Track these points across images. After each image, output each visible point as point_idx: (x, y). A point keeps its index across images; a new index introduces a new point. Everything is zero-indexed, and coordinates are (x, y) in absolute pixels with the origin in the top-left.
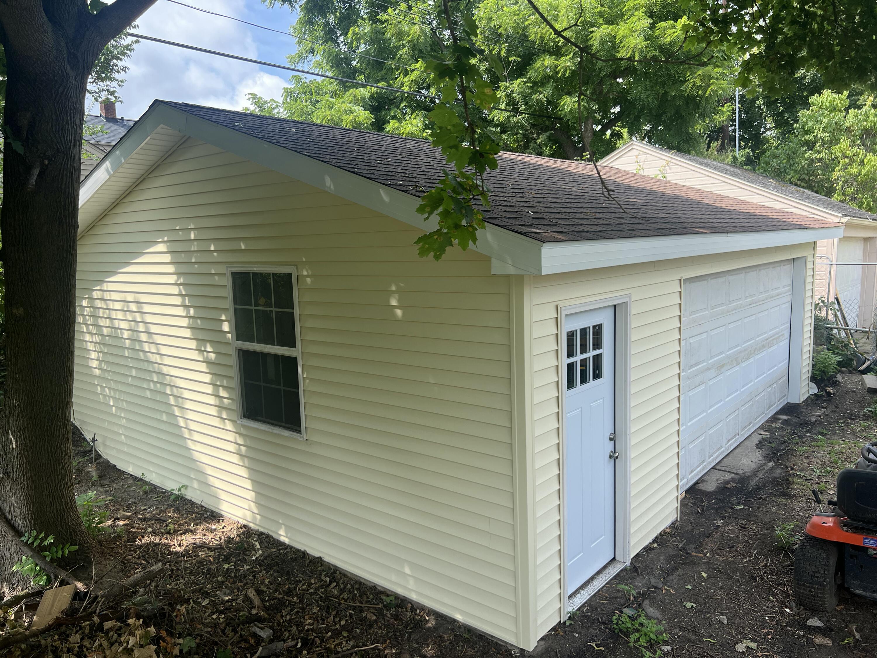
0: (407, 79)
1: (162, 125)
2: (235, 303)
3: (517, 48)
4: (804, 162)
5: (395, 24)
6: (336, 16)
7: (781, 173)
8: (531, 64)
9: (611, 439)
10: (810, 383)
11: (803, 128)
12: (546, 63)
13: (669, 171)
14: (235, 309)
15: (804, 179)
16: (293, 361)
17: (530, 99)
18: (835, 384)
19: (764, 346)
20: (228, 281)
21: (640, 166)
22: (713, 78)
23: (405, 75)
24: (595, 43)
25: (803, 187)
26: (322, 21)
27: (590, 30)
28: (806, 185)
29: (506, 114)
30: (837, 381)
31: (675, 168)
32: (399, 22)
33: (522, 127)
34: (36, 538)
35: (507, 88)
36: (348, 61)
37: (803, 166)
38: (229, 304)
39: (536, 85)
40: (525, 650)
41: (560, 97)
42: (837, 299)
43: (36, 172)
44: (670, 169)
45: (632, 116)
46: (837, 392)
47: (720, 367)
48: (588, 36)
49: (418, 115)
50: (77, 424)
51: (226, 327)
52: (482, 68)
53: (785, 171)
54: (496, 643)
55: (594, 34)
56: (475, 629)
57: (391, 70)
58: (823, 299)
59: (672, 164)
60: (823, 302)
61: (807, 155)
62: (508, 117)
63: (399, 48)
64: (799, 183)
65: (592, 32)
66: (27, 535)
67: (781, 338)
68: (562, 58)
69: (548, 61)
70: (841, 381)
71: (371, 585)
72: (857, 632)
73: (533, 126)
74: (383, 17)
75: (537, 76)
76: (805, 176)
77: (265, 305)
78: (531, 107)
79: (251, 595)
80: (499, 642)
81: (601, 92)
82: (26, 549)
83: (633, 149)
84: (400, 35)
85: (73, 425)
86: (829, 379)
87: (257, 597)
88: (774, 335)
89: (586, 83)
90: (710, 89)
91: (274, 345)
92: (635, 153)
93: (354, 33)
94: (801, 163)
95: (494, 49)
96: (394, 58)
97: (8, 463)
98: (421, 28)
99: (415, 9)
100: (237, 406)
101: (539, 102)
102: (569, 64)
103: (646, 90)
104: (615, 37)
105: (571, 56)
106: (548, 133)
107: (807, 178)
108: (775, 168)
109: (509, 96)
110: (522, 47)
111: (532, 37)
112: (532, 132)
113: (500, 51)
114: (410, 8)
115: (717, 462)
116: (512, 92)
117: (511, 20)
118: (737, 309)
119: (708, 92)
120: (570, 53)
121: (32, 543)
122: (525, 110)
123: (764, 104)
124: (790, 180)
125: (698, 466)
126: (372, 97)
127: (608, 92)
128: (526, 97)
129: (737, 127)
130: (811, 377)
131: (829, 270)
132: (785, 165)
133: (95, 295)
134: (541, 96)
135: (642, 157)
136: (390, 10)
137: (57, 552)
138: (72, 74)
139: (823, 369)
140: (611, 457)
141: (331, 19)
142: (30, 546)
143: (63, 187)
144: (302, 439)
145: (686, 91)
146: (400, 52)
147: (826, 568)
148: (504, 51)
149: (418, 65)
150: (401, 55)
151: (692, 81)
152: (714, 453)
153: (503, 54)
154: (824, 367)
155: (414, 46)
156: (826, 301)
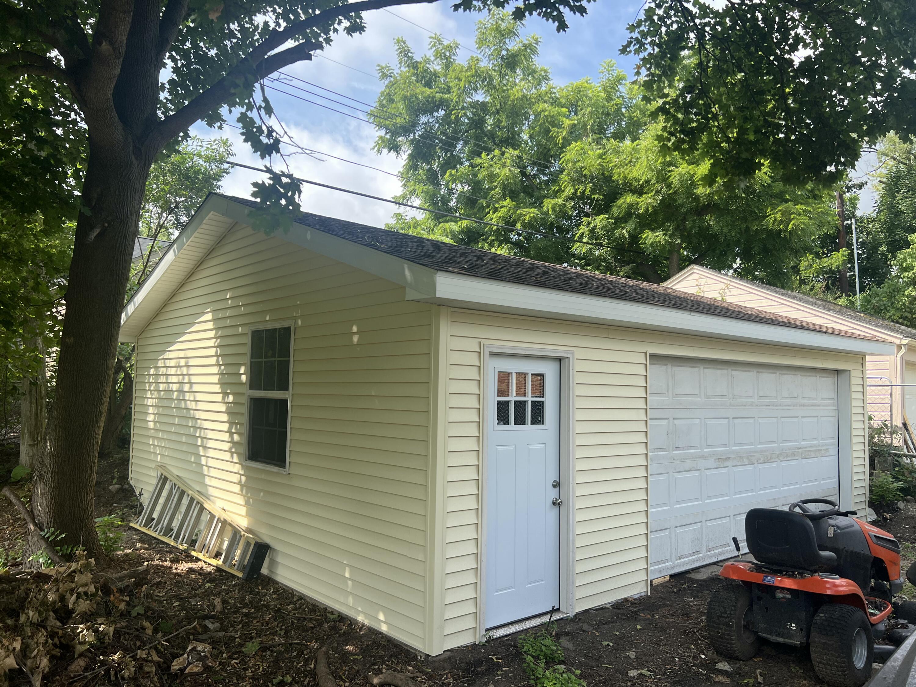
0: (495, 215)
1: (212, 212)
2: (252, 357)
3: (602, 187)
4: (905, 299)
5: (487, 167)
6: (439, 162)
7: (882, 310)
8: (615, 202)
9: (554, 486)
10: (868, 509)
11: (901, 265)
12: (628, 200)
13: (728, 294)
14: (251, 362)
15: (906, 317)
16: (284, 402)
17: (613, 234)
18: (895, 510)
19: (793, 454)
20: (248, 340)
21: (700, 289)
22: (793, 213)
23: (494, 212)
24: (675, 181)
25: (906, 326)
26: (426, 166)
27: (668, 169)
28: (909, 324)
29: (588, 247)
30: (897, 508)
31: (734, 291)
32: (491, 166)
33: (605, 260)
34: (53, 533)
35: (589, 223)
36: (445, 201)
37: (904, 303)
38: (247, 359)
39: (619, 221)
40: (429, 656)
41: (642, 232)
42: (905, 425)
43: (96, 231)
44: (730, 291)
45: (718, 252)
46: (895, 518)
47: (723, 460)
48: (666, 175)
49: (503, 248)
50: (132, 483)
51: (244, 378)
52: (568, 206)
53: (885, 308)
54: (408, 650)
55: (673, 173)
56: (395, 639)
57: (482, 208)
58: (886, 423)
59: (731, 287)
60: (886, 425)
61: (906, 293)
62: (590, 250)
63: (491, 189)
64: (900, 321)
65: (671, 171)
66: (46, 530)
67: (823, 452)
68: (644, 196)
69: (629, 199)
70: (902, 508)
71: (322, 607)
72: (761, 675)
73: (616, 260)
74: (478, 161)
75: (620, 213)
76: (906, 314)
77: (272, 357)
78: (614, 241)
79: (216, 603)
80: (411, 650)
81: (685, 228)
82: (42, 542)
83: (693, 273)
84: (492, 177)
85: (129, 483)
86: (888, 505)
87: (220, 604)
88: (810, 447)
89: (668, 219)
90: (792, 223)
91: (273, 390)
92: (695, 276)
93: (451, 175)
94: (902, 300)
95: (579, 188)
96: (485, 198)
97: (42, 467)
98: (510, 170)
99: (507, 155)
100: (243, 450)
101: (622, 236)
102: (650, 201)
103: (728, 225)
104: (693, 175)
105: (652, 194)
106: (630, 266)
107: (909, 316)
108: (874, 306)
109: (592, 231)
110: (607, 186)
111: (615, 177)
112: (615, 265)
113: (585, 190)
114: (503, 154)
115: (720, 559)
116: (595, 227)
117: (595, 162)
118: (745, 406)
119: (790, 226)
120: (652, 191)
121: (48, 538)
122: (608, 244)
123: (887, 250)
124: (890, 317)
125: (690, 555)
126: (462, 232)
127: (691, 228)
128: (609, 232)
129: (857, 273)
130: (869, 502)
131: (889, 392)
132: (885, 302)
133: (160, 364)
134: (624, 231)
135: (703, 281)
136: (483, 155)
137: (67, 549)
138: (135, 162)
139: (881, 493)
140: (554, 503)
141: (435, 166)
142: (46, 540)
143: (118, 245)
144: (285, 473)
145: (768, 225)
146: (493, 192)
147: (733, 608)
148: (589, 190)
149: (505, 203)
150: (493, 195)
151: (772, 216)
152: (715, 548)
153: (587, 192)
154: (882, 491)
155: (505, 187)
156: (889, 425)
